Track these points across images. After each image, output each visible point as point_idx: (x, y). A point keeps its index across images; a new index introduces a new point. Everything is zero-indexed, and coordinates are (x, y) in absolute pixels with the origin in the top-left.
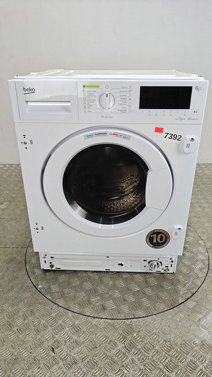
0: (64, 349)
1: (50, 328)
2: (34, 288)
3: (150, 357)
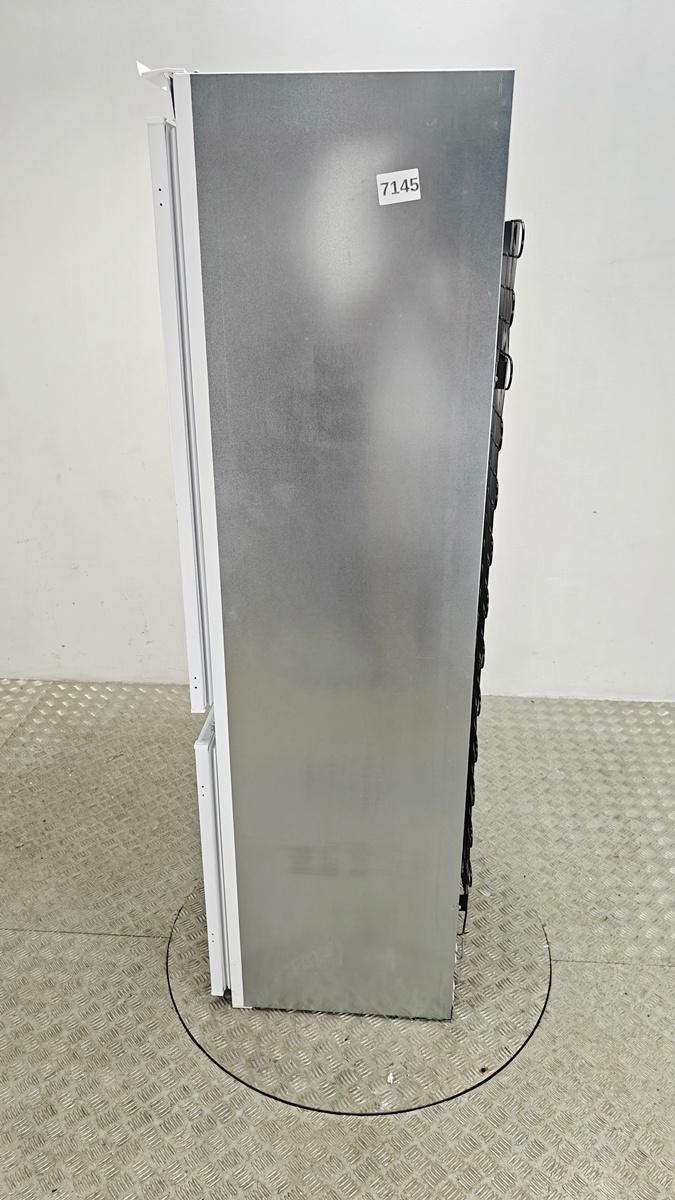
0: (246, 1168)
1: (220, 1126)
2: (189, 1037)
3: (400, 1192)
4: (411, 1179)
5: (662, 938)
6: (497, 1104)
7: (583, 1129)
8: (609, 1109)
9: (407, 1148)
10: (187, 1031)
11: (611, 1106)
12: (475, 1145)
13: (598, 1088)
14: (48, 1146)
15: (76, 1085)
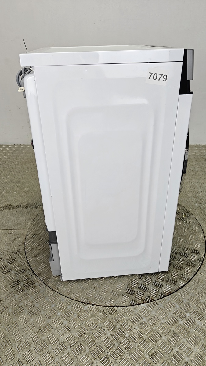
4: (142, 339)
6: (185, 301)
9: (140, 323)
12: (176, 321)
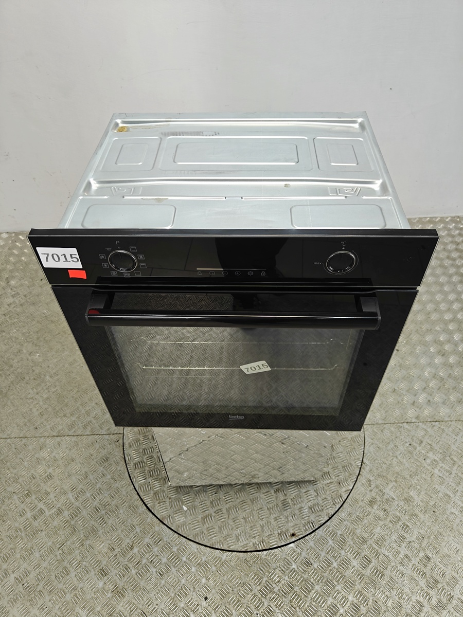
0: (193, 597)
1: (174, 570)
3: (288, 601)
5: (429, 401)
7: (392, 545)
8: (406, 528)
10: (144, 503)
11: (408, 526)
13: (398, 514)
14: (69, 597)
15: (79, 551)
